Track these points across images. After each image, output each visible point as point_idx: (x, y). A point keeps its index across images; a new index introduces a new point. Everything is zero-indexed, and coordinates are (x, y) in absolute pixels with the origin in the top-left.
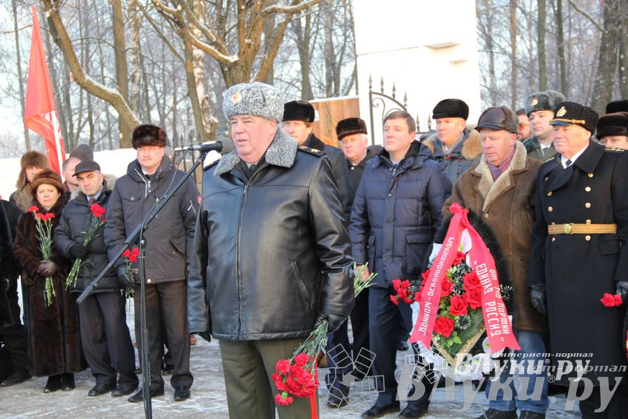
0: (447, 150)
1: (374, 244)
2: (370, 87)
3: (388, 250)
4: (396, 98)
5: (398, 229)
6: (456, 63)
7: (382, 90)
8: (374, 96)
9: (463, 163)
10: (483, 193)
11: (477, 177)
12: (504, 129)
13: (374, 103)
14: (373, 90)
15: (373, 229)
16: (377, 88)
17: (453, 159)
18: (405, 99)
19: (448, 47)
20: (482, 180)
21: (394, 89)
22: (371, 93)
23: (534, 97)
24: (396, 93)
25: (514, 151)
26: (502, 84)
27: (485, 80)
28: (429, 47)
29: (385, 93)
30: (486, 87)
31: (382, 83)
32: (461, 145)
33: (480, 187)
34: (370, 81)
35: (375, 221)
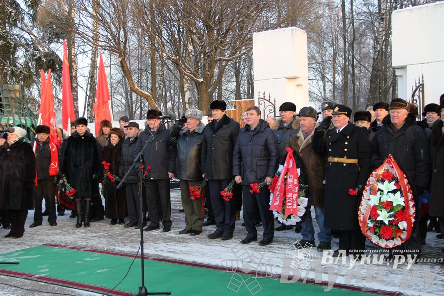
0: (285, 125)
1: (243, 166)
2: (259, 95)
3: (249, 168)
4: (271, 101)
5: (253, 159)
6: (298, 86)
7: (264, 97)
8: (260, 99)
9: (292, 131)
10: (300, 144)
11: (298, 138)
12: (309, 116)
13: (261, 103)
14: (260, 96)
15: (243, 159)
16: (262, 96)
17: (288, 129)
18: (275, 101)
19: (295, 79)
20: (300, 139)
21: (270, 97)
22: (259, 98)
23: (326, 103)
24: (271, 98)
25: (314, 126)
26: (329, 95)
27: (321, 93)
28: (286, 78)
29: (265, 98)
30: (322, 97)
31: (264, 94)
32: (291, 123)
33: (299, 142)
34: (259, 93)
35: (243, 155)
